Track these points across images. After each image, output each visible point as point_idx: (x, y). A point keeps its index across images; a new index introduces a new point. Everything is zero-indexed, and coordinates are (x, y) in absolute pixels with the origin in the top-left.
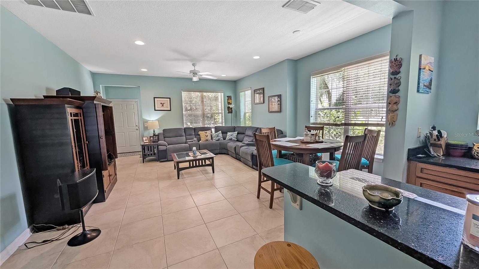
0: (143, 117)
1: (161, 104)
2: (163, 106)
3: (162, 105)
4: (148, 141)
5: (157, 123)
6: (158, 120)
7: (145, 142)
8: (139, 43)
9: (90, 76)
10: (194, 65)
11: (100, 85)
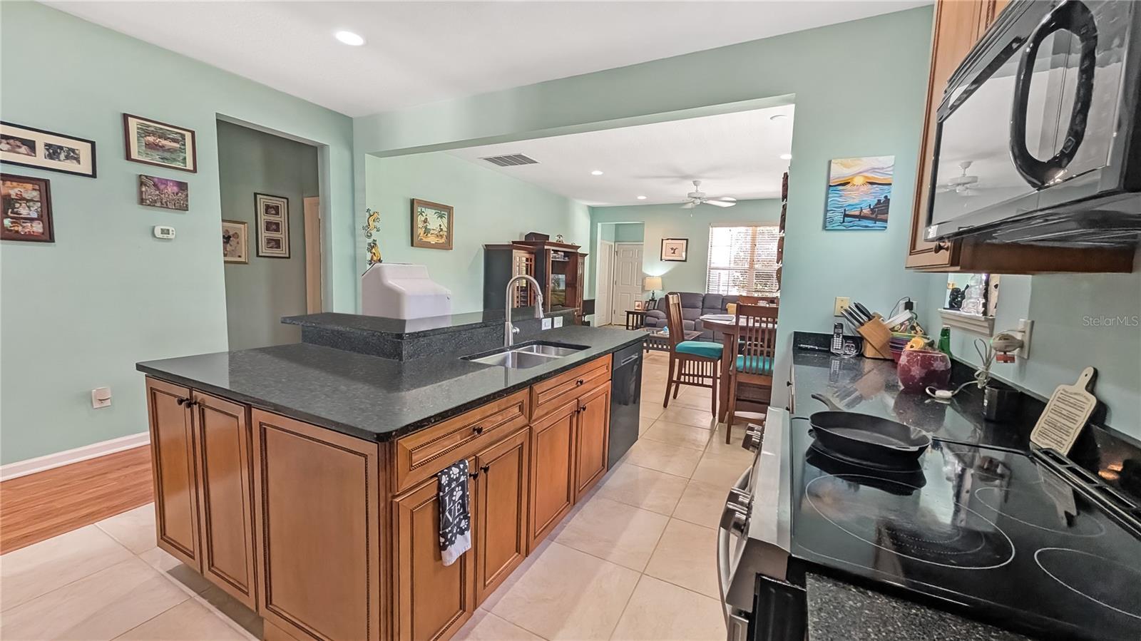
0: (643, 270)
1: (672, 249)
2: (674, 253)
3: (673, 251)
4: (640, 308)
5: (660, 280)
6: (662, 277)
7: (637, 308)
8: (597, 173)
9: (588, 212)
10: (695, 183)
11: (599, 224)
